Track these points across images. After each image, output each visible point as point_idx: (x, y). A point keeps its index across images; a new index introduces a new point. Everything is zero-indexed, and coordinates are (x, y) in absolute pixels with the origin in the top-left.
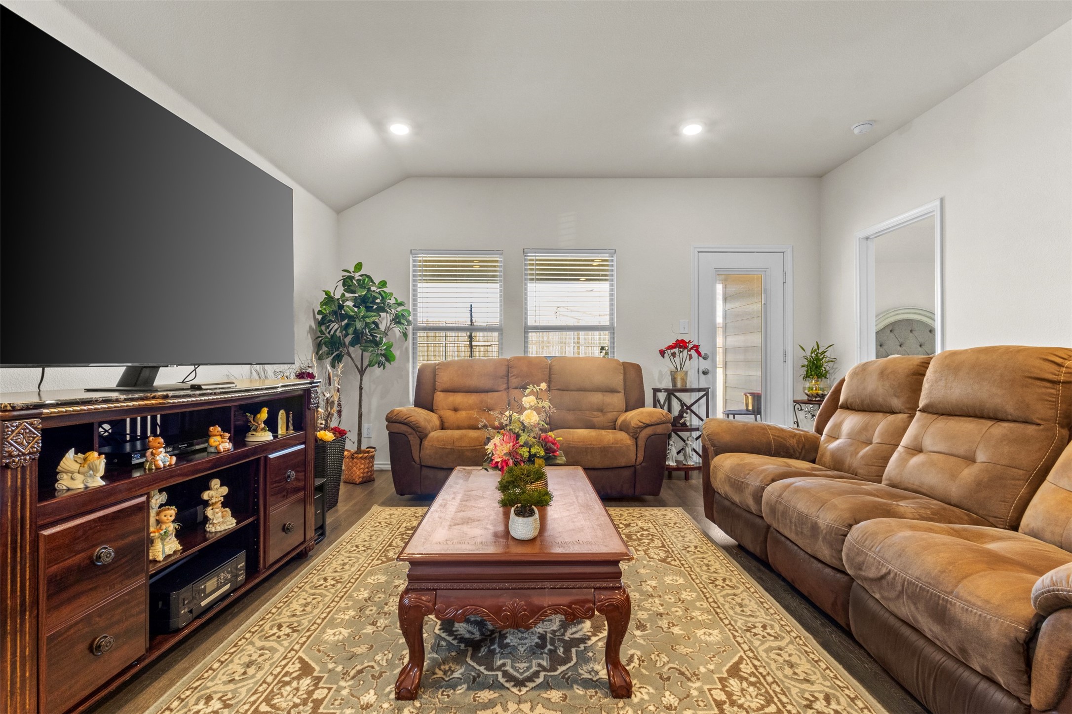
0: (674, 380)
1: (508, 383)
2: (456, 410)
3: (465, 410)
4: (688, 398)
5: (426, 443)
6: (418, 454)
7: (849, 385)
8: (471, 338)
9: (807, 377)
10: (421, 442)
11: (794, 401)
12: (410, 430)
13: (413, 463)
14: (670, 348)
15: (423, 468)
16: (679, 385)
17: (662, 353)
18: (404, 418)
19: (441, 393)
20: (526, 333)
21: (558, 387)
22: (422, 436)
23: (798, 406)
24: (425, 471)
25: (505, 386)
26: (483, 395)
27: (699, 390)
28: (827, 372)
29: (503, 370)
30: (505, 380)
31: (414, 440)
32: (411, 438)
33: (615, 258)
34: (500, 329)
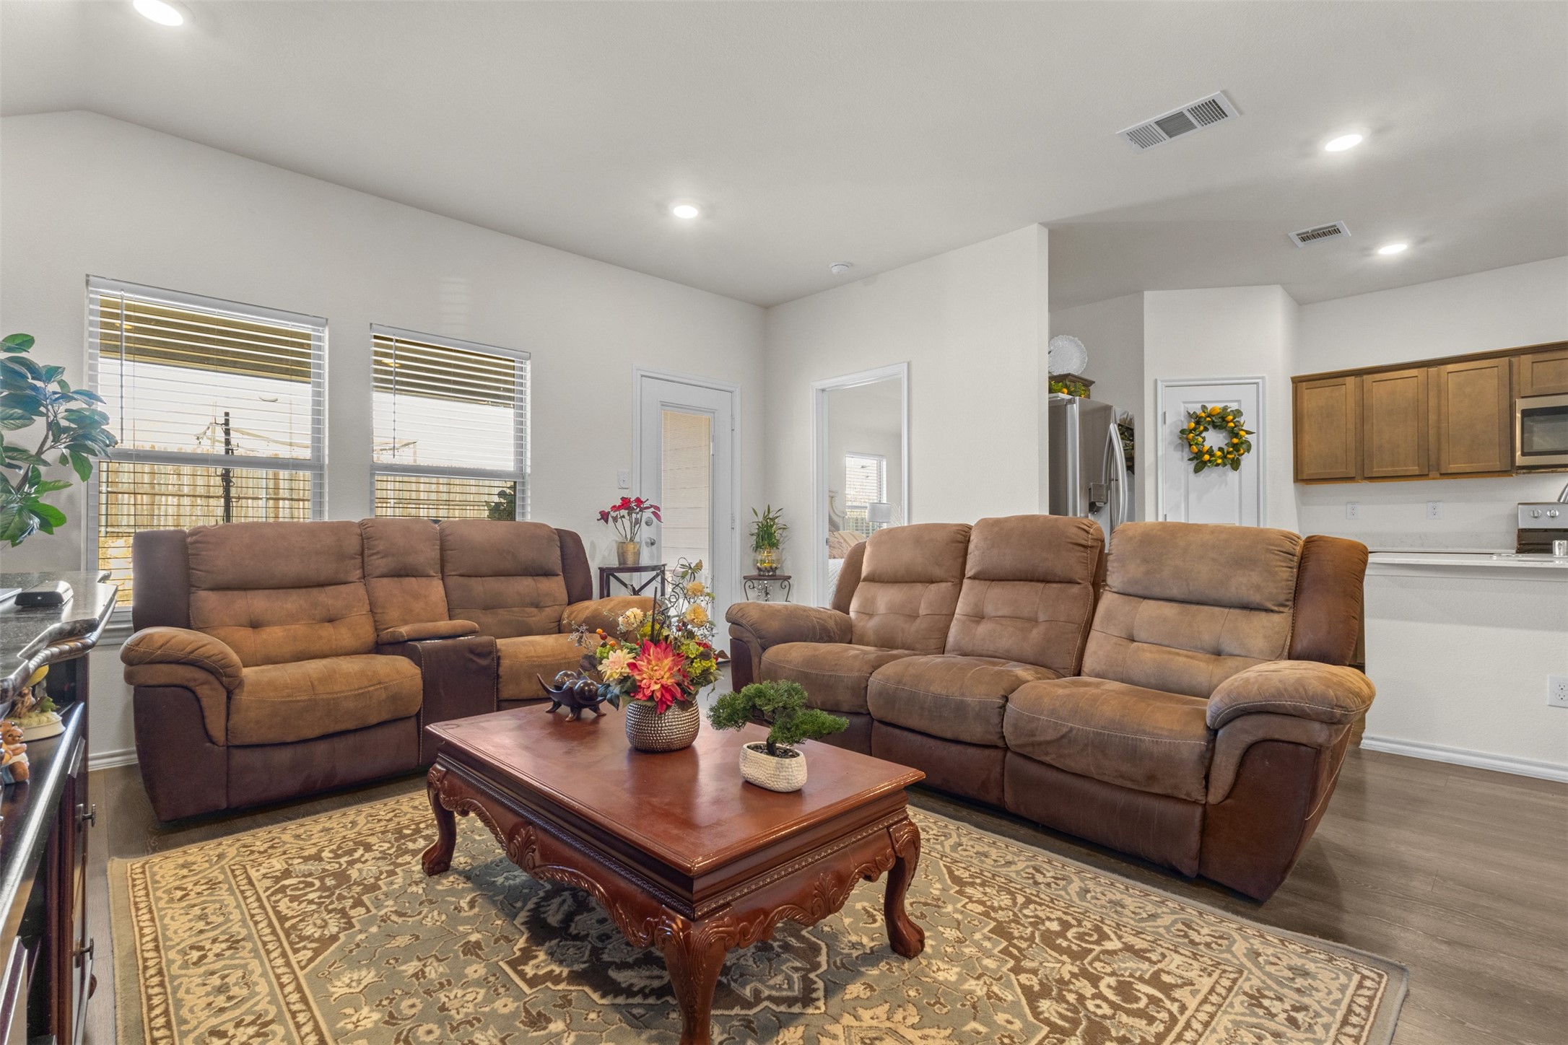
0: (622, 555)
1: (363, 567)
2: (255, 625)
3: (280, 622)
4: (637, 579)
5: (243, 698)
6: (223, 721)
8: (226, 477)
9: (758, 547)
10: (229, 698)
11: (745, 578)
12: (200, 675)
13: (208, 744)
14: (615, 508)
15: (234, 751)
16: (630, 563)
17: (604, 516)
18: (188, 649)
19: (210, 593)
20: (373, 475)
21: (461, 571)
22: (229, 683)
23: (749, 583)
24: (239, 757)
25: (358, 573)
26: (315, 592)
27: (653, 568)
28: (778, 540)
29: (353, 544)
30: (358, 561)
31: (211, 697)
32: (203, 691)
33: (528, 366)
34: (314, 466)
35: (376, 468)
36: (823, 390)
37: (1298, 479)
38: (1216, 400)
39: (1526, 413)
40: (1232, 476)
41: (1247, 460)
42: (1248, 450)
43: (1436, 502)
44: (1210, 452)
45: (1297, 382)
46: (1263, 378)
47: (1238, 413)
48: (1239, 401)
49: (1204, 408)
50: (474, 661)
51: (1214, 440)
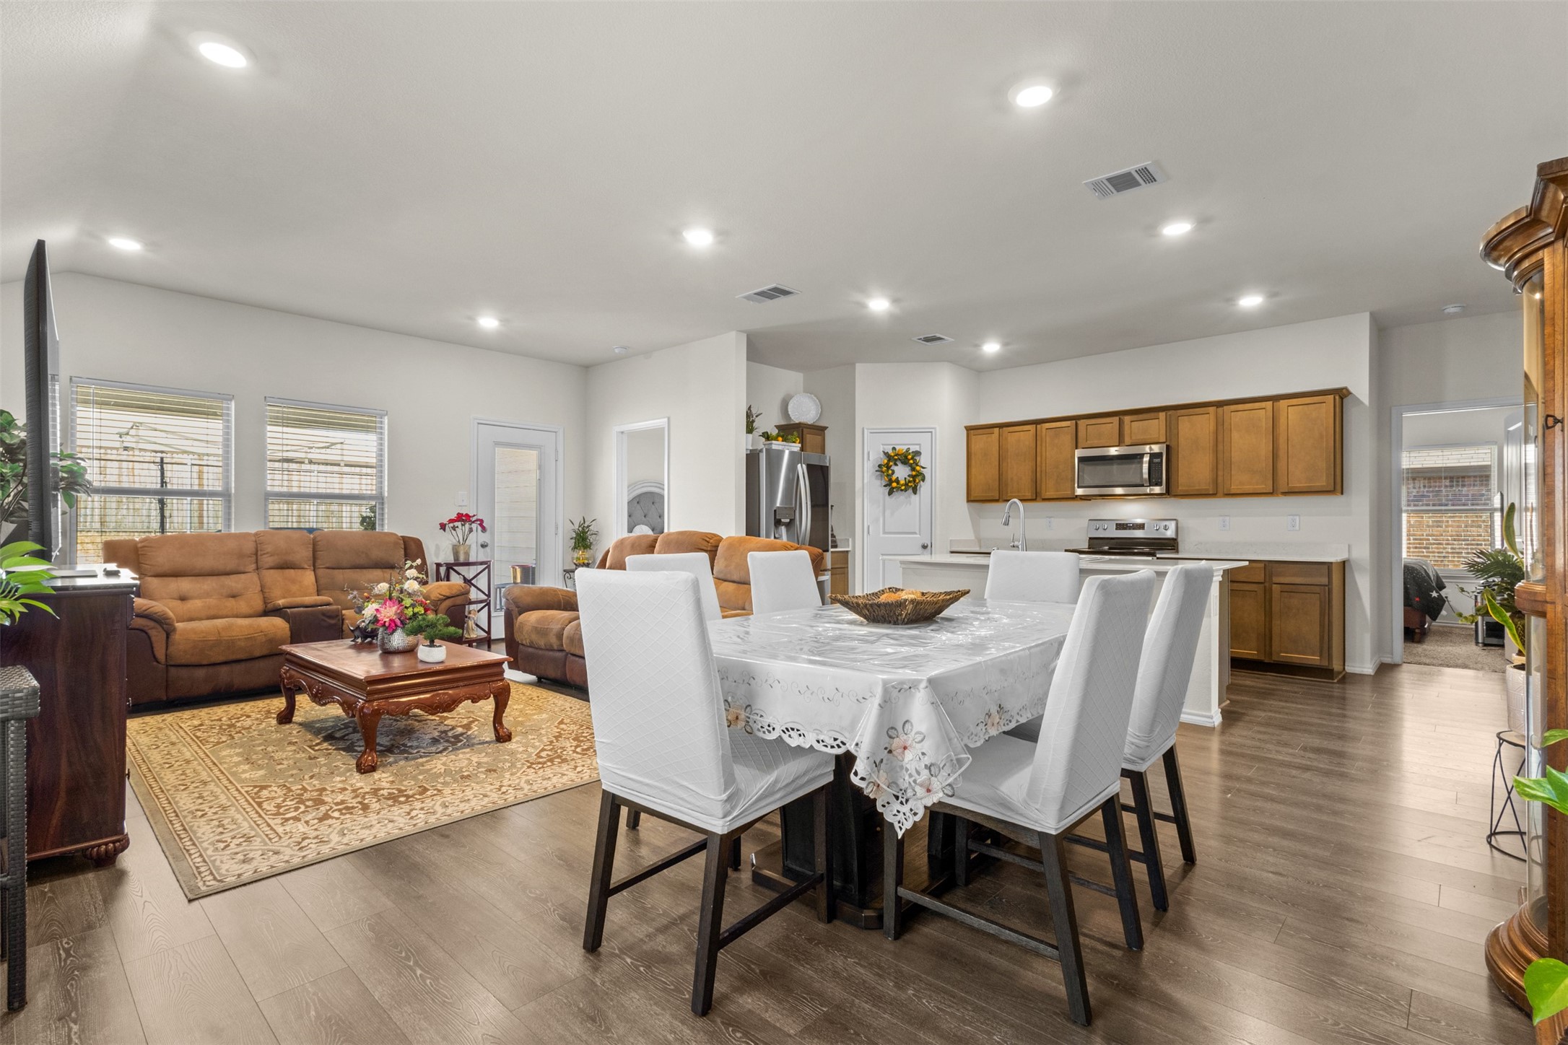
0: (456, 554)
1: (257, 562)
2: (183, 599)
3: (199, 597)
4: (470, 572)
5: (176, 637)
6: (164, 651)
7: (612, 555)
9: (575, 548)
10: (168, 638)
11: (565, 571)
12: (152, 624)
13: (155, 663)
14: (451, 521)
15: (170, 668)
16: (462, 559)
17: (443, 527)
18: (144, 608)
20: (266, 500)
21: (328, 565)
22: (169, 631)
23: (567, 575)
24: (173, 671)
25: (254, 566)
26: (223, 578)
27: (482, 563)
28: (591, 543)
29: (249, 547)
30: (254, 558)
31: (157, 636)
32: (152, 633)
33: (386, 420)
34: (225, 495)
35: (269, 496)
36: (622, 433)
37: (969, 501)
38: (903, 443)
39: (1081, 460)
40: (915, 498)
41: (924, 487)
42: (923, 480)
43: (1050, 517)
44: (897, 481)
45: (969, 429)
46: (935, 428)
47: (918, 453)
48: (919, 445)
49: (894, 449)
50: (325, 621)
51: (901, 472)
